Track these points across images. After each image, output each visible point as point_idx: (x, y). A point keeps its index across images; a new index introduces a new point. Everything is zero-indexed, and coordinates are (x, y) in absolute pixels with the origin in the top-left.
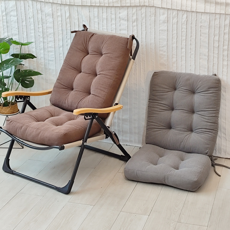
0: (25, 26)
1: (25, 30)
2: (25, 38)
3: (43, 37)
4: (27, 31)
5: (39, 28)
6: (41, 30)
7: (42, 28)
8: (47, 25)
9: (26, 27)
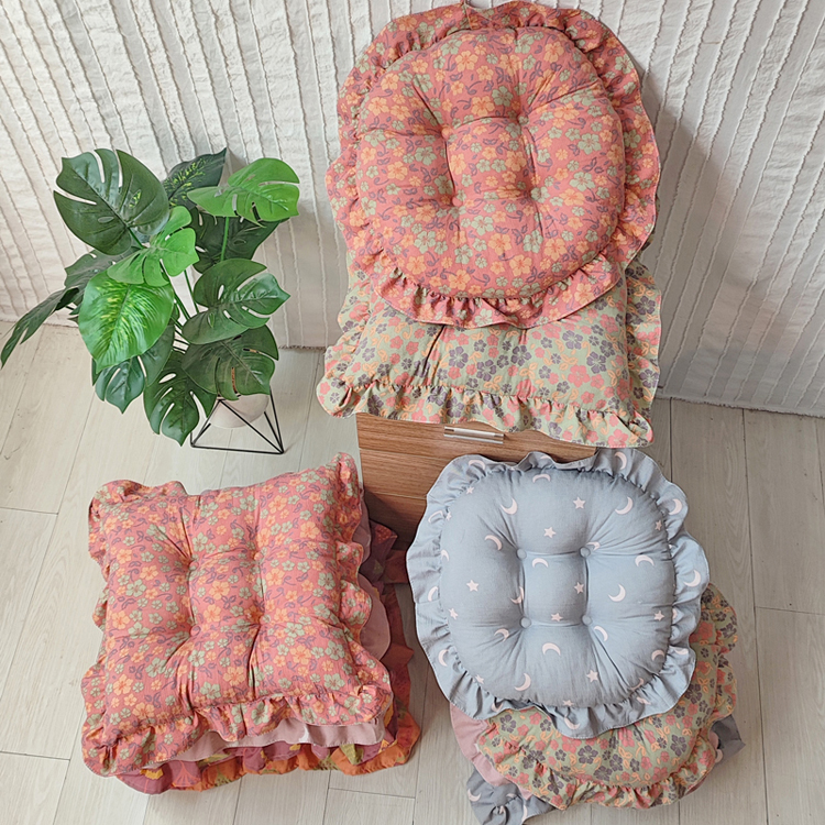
0: (164, 65)
1: (170, 80)
2: (171, 105)
3: (254, 108)
4: (176, 85)
5: (233, 77)
6: (241, 82)
7: (248, 79)
8: (268, 67)
9: (172, 71)
